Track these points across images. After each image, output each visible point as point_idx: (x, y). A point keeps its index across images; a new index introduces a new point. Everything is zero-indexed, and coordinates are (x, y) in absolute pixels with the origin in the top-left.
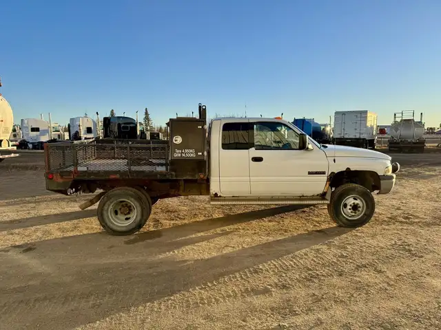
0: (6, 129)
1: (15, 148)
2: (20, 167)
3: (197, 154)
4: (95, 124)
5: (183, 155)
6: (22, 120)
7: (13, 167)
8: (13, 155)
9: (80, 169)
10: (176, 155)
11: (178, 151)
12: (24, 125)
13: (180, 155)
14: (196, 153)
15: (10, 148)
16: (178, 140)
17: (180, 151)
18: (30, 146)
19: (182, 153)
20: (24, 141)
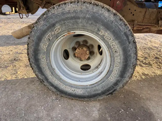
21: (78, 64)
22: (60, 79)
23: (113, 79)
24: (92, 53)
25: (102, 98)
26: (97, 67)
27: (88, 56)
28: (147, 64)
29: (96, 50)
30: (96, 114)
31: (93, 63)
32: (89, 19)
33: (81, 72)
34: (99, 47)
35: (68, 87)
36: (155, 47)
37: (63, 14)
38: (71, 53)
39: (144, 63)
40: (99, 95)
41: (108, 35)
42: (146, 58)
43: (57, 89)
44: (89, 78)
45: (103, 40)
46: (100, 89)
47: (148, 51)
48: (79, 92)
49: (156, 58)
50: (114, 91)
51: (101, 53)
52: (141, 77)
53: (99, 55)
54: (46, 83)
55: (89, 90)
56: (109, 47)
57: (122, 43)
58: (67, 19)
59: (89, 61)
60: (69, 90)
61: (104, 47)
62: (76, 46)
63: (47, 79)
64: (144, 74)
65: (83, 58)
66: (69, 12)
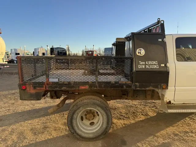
0: (2, 53)
1: (7, 63)
2: (9, 73)
3: (160, 66)
4: (46, 51)
5: (147, 67)
6: (11, 49)
7: (5, 73)
8: (5, 67)
9: (51, 80)
10: (140, 67)
11: (142, 63)
12: (13, 52)
13: (144, 67)
14: (159, 64)
15: (4, 63)
16: (141, 52)
17: (144, 63)
18: (15, 62)
19: (145, 64)
20: (12, 59)
21: (88, 123)
22: (81, 131)
23: (104, 126)
24: (94, 116)
25: (102, 137)
26: (98, 122)
27: (93, 118)
28: (127, 118)
29: (96, 114)
30: (100, 145)
31: (95, 121)
32: (92, 104)
33: (90, 127)
34: (97, 113)
35: (86, 134)
36: (134, 105)
37: (83, 103)
38: (84, 117)
39: (125, 118)
40: (100, 136)
41: (99, 109)
42: (127, 114)
43: (80, 137)
44: (95, 128)
45: (98, 110)
46: (100, 132)
47: (129, 108)
48: (91, 136)
49: (134, 113)
50: (106, 132)
51: (98, 115)
52: (123, 126)
53: (97, 116)
54: (75, 134)
55: (95, 134)
56: (101, 113)
57: (105, 111)
58: (85, 105)
59: (94, 120)
60: (86, 136)
61: (99, 113)
62: (87, 114)
63: (75, 132)
64: (124, 124)
65: (90, 119)
66: (85, 103)
